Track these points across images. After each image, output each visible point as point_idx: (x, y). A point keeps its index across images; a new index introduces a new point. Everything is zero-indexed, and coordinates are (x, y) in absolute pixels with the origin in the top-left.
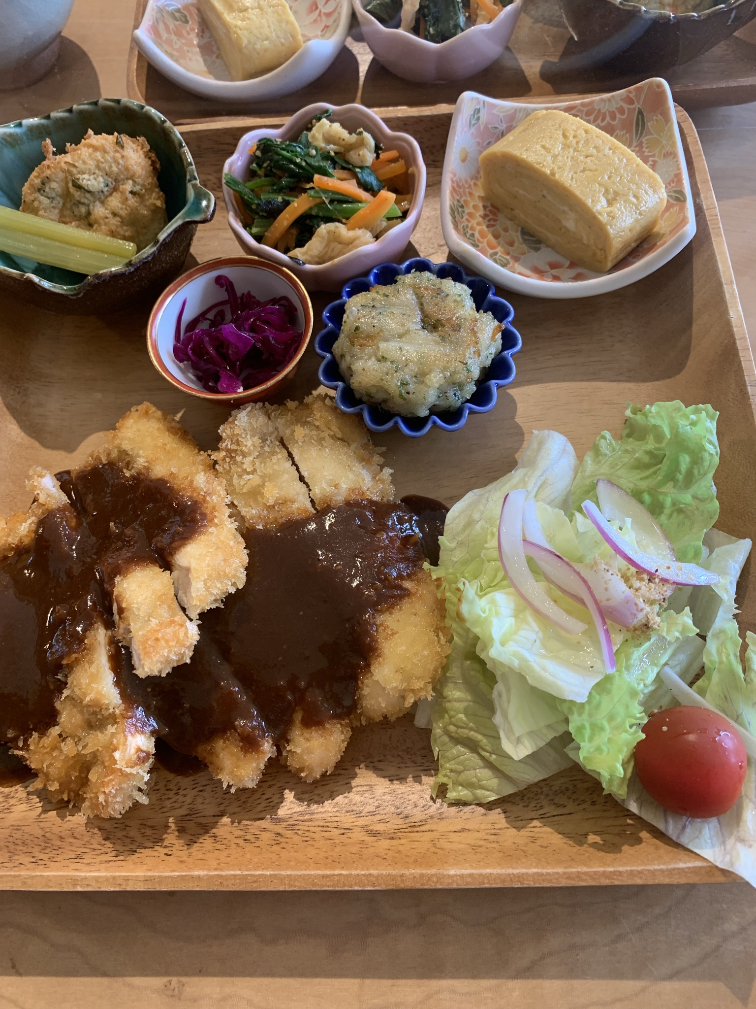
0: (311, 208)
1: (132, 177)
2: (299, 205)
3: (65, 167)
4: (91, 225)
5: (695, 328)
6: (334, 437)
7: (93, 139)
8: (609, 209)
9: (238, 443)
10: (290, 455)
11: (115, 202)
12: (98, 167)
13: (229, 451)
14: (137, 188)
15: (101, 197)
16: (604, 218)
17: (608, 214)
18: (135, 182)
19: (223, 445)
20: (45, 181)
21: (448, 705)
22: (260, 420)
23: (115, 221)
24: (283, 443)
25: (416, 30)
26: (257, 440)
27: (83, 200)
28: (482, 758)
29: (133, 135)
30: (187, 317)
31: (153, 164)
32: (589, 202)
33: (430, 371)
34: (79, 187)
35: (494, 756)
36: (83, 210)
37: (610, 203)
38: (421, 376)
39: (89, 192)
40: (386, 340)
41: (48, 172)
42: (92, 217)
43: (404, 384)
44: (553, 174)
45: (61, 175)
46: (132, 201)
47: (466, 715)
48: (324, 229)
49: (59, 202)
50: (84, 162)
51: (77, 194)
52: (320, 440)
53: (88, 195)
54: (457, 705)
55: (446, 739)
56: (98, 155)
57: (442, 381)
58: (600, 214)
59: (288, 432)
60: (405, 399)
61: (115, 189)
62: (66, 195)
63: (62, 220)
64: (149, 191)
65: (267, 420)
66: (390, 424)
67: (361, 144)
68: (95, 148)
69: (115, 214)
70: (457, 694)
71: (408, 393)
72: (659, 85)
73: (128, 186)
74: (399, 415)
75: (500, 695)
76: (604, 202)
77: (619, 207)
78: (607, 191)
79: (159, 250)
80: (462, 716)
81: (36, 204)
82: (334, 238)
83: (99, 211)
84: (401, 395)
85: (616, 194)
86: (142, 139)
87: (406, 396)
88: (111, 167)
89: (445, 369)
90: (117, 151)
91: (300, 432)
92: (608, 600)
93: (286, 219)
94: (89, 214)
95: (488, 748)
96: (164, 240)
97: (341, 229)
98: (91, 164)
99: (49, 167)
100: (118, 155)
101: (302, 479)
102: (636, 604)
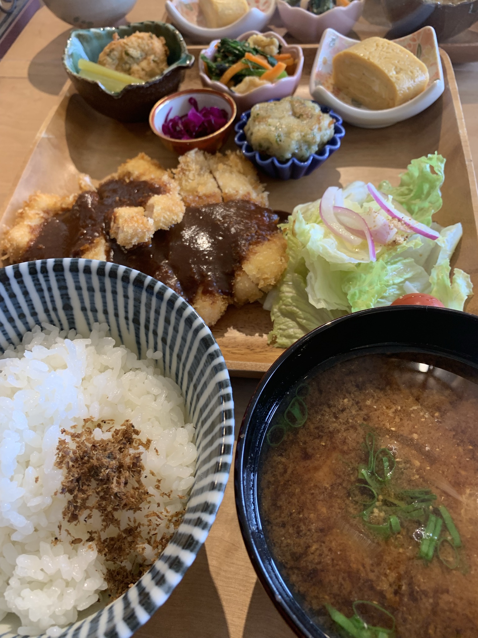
0: (242, 70)
1: (155, 53)
2: (236, 68)
3: (123, 44)
4: (130, 74)
5: (441, 143)
6: (239, 172)
7: (138, 33)
8: (397, 76)
9: (188, 166)
10: (215, 178)
11: (144, 64)
12: (139, 46)
13: (182, 169)
14: (156, 59)
15: (137, 61)
16: (393, 80)
17: (396, 78)
18: (155, 56)
19: (179, 166)
20: (112, 50)
21: (282, 295)
22: (201, 158)
23: (142, 73)
24: (211, 172)
25: (308, 9)
26: (198, 167)
27: (129, 62)
28: (298, 323)
29: (158, 36)
30: (171, 116)
31: (166, 51)
32: (386, 71)
33: (294, 131)
34: (127, 54)
35: (304, 321)
36: (128, 66)
37: (397, 73)
38: (288, 134)
39: (132, 57)
40: (272, 118)
41: (114, 46)
42: (132, 70)
43: (279, 136)
44: (369, 59)
45: (120, 48)
46: (153, 65)
47: (292, 300)
48: (247, 79)
49: (116, 62)
50: (132, 43)
51: (126, 58)
52: (231, 172)
53: (131, 59)
54: (287, 294)
55: (279, 314)
56: (140, 41)
57: (300, 137)
58: (392, 77)
59: (215, 166)
60: (278, 144)
61: (145, 58)
62: (121, 59)
63: (117, 69)
64: (162, 62)
65: (204, 159)
66: (269, 161)
67: (272, 43)
68: (139, 38)
69: (143, 70)
70: (288, 289)
71: (280, 141)
72: (430, 30)
73: (152, 57)
74: (275, 156)
75: (311, 278)
76: (394, 73)
77: (402, 75)
78: (396, 67)
79: (163, 78)
80: (290, 300)
81: (105, 62)
82: (253, 84)
83: (135, 67)
84: (277, 141)
85: (401, 69)
86: (162, 38)
87: (279, 143)
88: (145, 47)
89: (301, 131)
90: (149, 40)
91: (221, 166)
92: (375, 226)
93: (229, 74)
94: (130, 69)
95: (302, 316)
96: (167, 74)
97: (256, 79)
98: (136, 44)
99: (114, 44)
100: (149, 42)
101: (219, 187)
102: (389, 226)
